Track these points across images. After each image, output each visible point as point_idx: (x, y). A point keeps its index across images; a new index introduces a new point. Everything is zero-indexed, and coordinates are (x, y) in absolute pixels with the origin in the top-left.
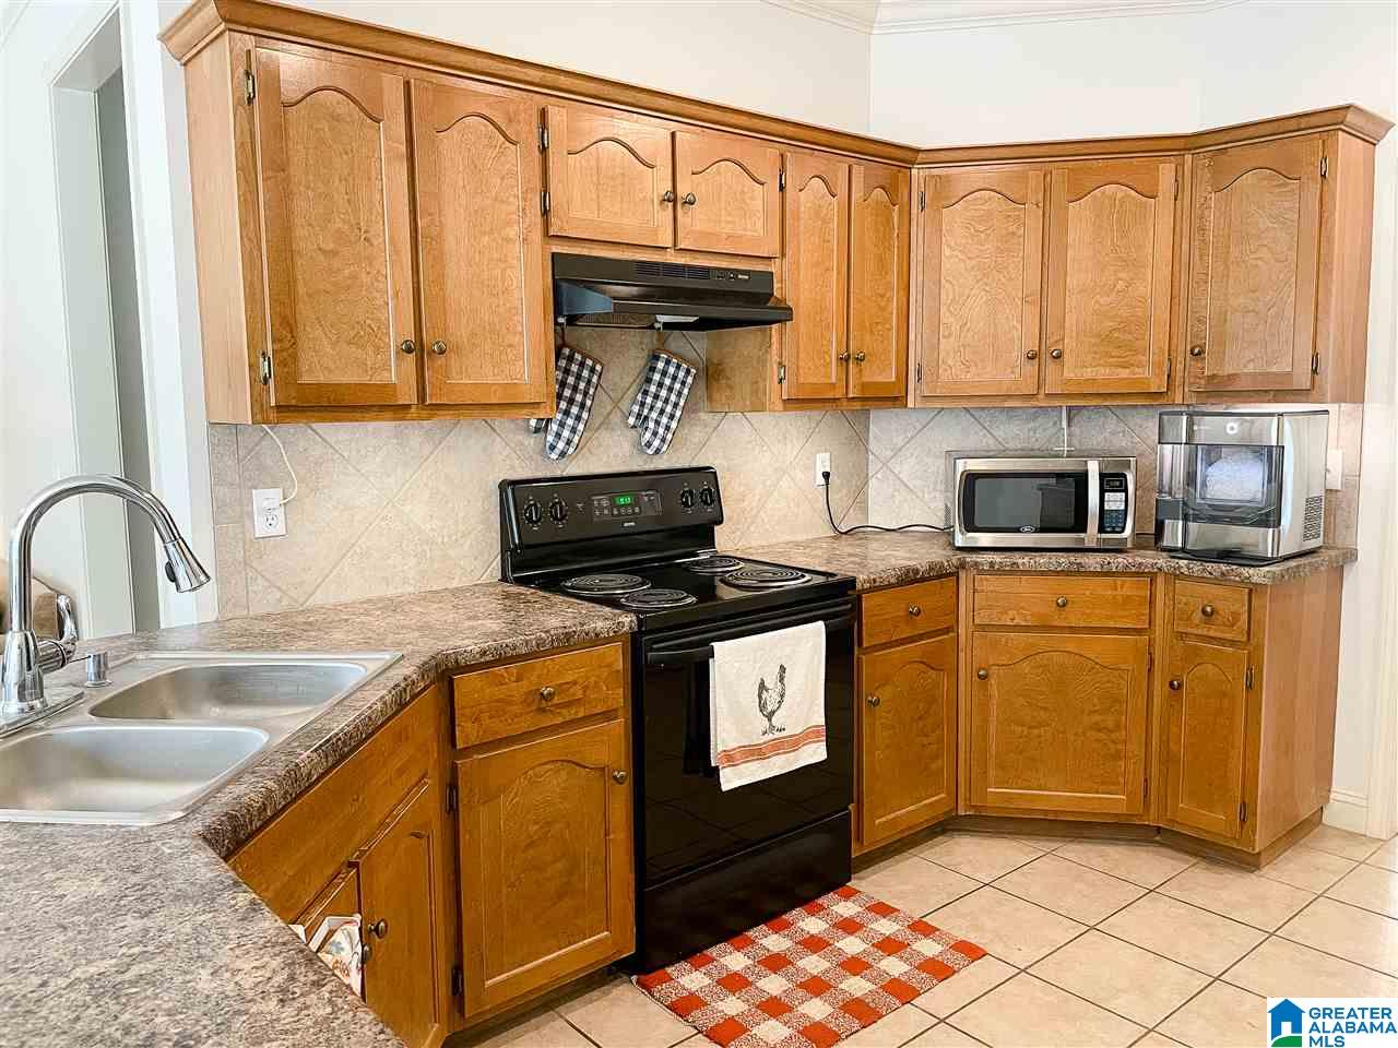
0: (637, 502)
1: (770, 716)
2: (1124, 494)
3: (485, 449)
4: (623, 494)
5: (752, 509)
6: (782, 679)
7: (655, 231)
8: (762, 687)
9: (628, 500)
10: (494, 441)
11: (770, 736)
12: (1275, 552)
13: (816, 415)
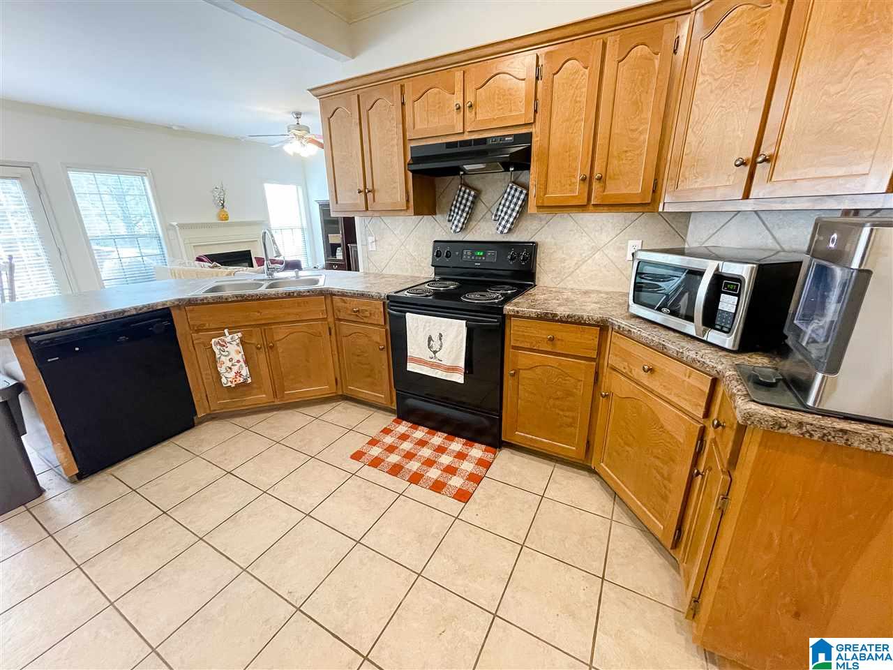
0: (485, 255)
1: (435, 352)
2: (737, 298)
3: (433, 227)
4: (480, 250)
5: (570, 268)
6: (440, 339)
7: (453, 127)
8: (430, 339)
9: (482, 254)
10: (435, 225)
11: (432, 360)
12: (817, 405)
13: (631, 216)
